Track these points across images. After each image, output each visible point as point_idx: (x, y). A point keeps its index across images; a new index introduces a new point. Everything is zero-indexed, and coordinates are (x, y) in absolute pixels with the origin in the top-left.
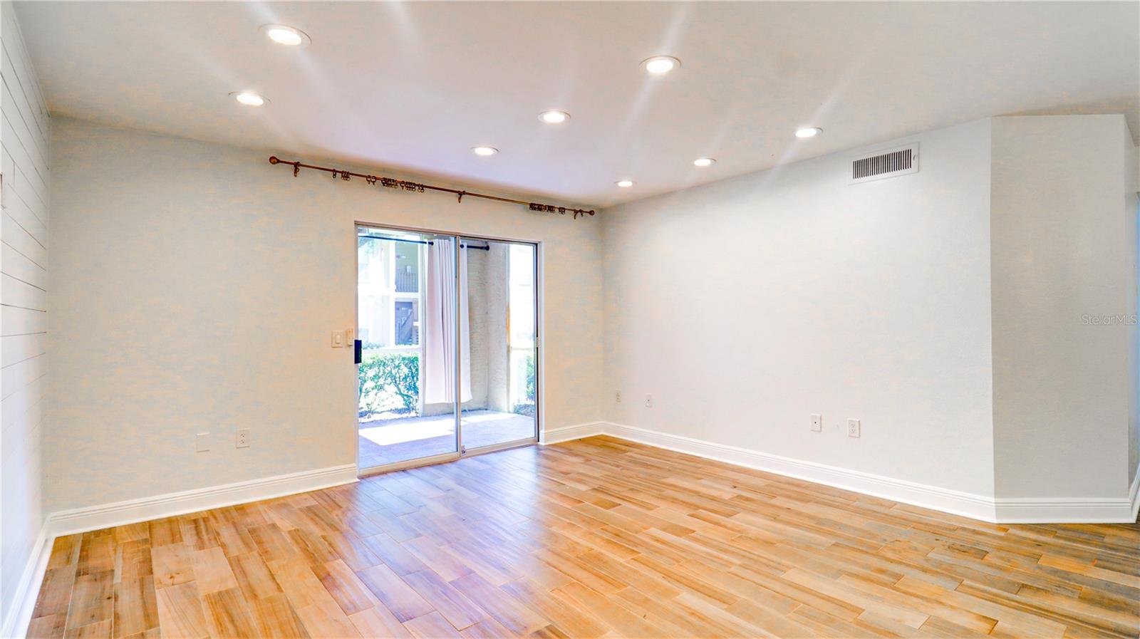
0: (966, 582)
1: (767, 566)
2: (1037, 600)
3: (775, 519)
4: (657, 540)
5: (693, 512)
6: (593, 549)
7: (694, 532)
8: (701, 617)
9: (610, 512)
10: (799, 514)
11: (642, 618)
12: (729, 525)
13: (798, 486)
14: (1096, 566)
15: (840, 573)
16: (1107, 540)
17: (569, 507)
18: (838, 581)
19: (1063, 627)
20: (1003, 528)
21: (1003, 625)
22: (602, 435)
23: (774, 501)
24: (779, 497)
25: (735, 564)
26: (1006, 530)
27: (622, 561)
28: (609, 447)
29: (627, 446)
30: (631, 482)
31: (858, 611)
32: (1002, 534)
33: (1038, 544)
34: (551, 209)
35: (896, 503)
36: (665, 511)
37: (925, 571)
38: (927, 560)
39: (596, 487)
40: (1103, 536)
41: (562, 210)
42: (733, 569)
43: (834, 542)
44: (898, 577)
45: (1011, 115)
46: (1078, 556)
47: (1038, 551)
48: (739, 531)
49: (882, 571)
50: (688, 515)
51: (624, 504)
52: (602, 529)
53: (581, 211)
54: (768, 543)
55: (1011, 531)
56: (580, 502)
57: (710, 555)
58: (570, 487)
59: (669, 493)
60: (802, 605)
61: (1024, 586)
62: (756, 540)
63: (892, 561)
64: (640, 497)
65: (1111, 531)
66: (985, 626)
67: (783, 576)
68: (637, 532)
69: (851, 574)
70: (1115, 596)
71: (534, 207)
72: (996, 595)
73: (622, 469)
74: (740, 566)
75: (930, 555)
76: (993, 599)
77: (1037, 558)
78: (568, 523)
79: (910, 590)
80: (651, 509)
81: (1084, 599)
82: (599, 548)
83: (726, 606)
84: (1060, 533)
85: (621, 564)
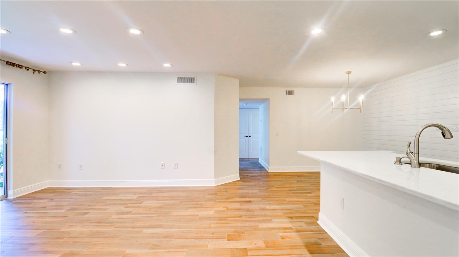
0: (216, 201)
1: (166, 213)
2: (232, 200)
3: (157, 200)
4: (119, 219)
5: (126, 206)
6: (93, 230)
7: (131, 212)
8: (156, 234)
9: (86, 216)
10: (164, 197)
11: (136, 242)
12: (143, 206)
13: (157, 189)
14: (238, 190)
15: (187, 208)
16: (237, 184)
17: (62, 220)
18: (188, 210)
19: (239, 204)
20: (217, 187)
21: (229, 207)
22: (48, 188)
23: (152, 195)
24: (154, 194)
25: (155, 217)
26: (218, 187)
27: (110, 229)
28: (56, 192)
29: (69, 190)
30: (85, 203)
31: (198, 215)
32: (218, 188)
33: (226, 188)
34: (20, 67)
35: (189, 187)
36: (113, 209)
37: (206, 201)
38: (206, 199)
39: (69, 209)
40: (236, 184)
41: (27, 68)
42: (155, 218)
43: (180, 201)
44: (202, 204)
45: (220, 74)
46: (234, 189)
47: (226, 190)
48: (148, 207)
49: (197, 204)
50: (125, 207)
51: (91, 211)
52: (89, 223)
53: (38, 71)
54: (160, 207)
55: (219, 187)
56: (66, 217)
57: (144, 217)
58: (53, 212)
59: (108, 202)
60: (183, 219)
61: (228, 198)
62: (156, 208)
63: (198, 201)
64: (97, 207)
65: (237, 182)
66: (226, 209)
67: (172, 214)
68: (108, 219)
69: (190, 208)
70: (244, 195)
71: (8, 63)
72: (224, 202)
73: (76, 199)
74: (157, 216)
75: (206, 197)
76: (224, 203)
77: (227, 191)
78: (69, 226)
79: (206, 207)
80: (107, 210)
81: (240, 197)
82: (95, 229)
83: (161, 228)
84: (228, 185)
85: (111, 231)
